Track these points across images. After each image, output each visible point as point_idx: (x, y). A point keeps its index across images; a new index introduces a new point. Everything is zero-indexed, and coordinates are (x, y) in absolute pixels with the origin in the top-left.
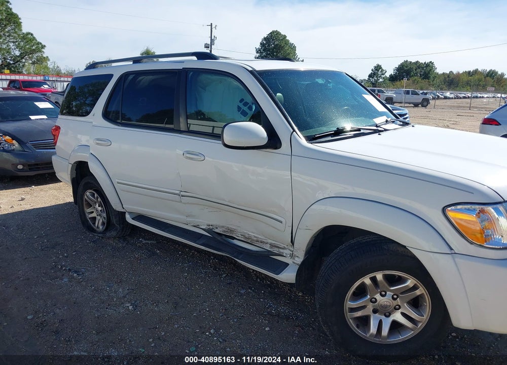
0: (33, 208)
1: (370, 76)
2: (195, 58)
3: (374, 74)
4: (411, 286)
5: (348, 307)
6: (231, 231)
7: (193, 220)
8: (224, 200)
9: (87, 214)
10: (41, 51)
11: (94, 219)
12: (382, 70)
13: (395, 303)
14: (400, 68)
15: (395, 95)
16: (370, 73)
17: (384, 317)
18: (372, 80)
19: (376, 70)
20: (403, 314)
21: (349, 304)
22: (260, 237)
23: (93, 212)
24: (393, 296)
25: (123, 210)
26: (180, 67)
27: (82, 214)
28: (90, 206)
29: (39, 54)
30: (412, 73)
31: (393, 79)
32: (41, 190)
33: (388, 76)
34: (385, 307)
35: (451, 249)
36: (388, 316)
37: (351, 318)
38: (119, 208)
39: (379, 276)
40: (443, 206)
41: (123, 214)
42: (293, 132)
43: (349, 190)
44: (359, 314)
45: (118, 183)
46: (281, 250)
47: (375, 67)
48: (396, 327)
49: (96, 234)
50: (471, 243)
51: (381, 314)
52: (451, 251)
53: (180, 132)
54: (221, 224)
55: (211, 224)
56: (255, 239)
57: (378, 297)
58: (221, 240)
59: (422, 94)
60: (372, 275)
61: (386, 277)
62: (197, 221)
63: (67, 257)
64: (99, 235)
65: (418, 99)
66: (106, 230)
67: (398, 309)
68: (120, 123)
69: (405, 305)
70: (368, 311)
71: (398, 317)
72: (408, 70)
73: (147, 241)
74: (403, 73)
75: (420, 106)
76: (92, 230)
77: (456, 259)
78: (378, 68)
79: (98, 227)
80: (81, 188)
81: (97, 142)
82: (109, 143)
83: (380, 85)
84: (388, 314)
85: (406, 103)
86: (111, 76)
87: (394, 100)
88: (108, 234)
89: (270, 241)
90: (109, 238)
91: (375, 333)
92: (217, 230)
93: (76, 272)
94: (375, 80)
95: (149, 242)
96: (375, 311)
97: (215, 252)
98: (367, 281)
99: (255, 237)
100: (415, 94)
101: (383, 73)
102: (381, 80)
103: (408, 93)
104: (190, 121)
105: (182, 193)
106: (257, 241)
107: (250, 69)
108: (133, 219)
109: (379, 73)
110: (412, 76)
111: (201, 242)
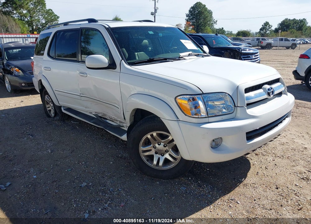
0: (25, 106)
1: (261, 30)
2: (87, 22)
3: (264, 28)
4: (171, 139)
5: (141, 150)
6: (105, 115)
7: (88, 109)
8: (97, 98)
9: (47, 108)
10: (57, 20)
11: (50, 110)
12: (270, 25)
13: (165, 149)
14: (282, 23)
15: (273, 42)
16: (261, 28)
17: (161, 156)
18: (262, 32)
19: (265, 25)
20: (170, 155)
21: (142, 148)
22: (115, 117)
23: (49, 107)
24: (164, 145)
25: (59, 105)
26: (79, 27)
27: (45, 108)
28: (48, 104)
29: (56, 22)
30: (290, 27)
31: (276, 31)
32: (34, 97)
33: (274, 29)
34: (161, 150)
35: (178, 118)
36: (163, 156)
37: (143, 156)
38: (58, 105)
39: (155, 134)
40: (174, 98)
41: (60, 107)
42: (122, 60)
43: (147, 91)
44: (147, 154)
45: (55, 90)
46: (123, 124)
47: (265, 24)
48: (166, 161)
49: (50, 119)
50: (186, 115)
51: (159, 154)
52: (178, 120)
53: (79, 62)
54: (101, 112)
55: (96, 111)
56: (114, 119)
57: (157, 145)
58: (101, 120)
59: (292, 40)
60: (151, 133)
61: (158, 135)
62: (91, 110)
63: (31, 129)
64: (52, 119)
65: (289, 44)
66: (55, 116)
67: (168, 152)
68: (54, 58)
69: (170, 150)
70: (153, 152)
71: (167, 156)
72: (287, 25)
73: (74, 122)
74: (284, 27)
75: (290, 48)
76: (49, 116)
77: (180, 124)
78: (267, 24)
79: (52, 115)
80: (43, 95)
81: (45, 69)
82: (50, 69)
83: (267, 35)
84: (162, 155)
85: (280, 47)
86: (51, 33)
87: (272, 45)
88: (55, 118)
89: (119, 120)
90: (56, 121)
91: (156, 164)
92: (99, 115)
93: (32, 135)
94: (264, 32)
95: (75, 123)
96: (156, 153)
97: (97, 126)
98: (149, 136)
99: (114, 118)
100: (287, 41)
101: (270, 27)
102: (268, 32)
103: (282, 40)
104: (83, 56)
105: (81, 95)
106: (115, 120)
107: (107, 27)
108: (64, 110)
109: (267, 27)
110: (290, 29)
111: (92, 121)
